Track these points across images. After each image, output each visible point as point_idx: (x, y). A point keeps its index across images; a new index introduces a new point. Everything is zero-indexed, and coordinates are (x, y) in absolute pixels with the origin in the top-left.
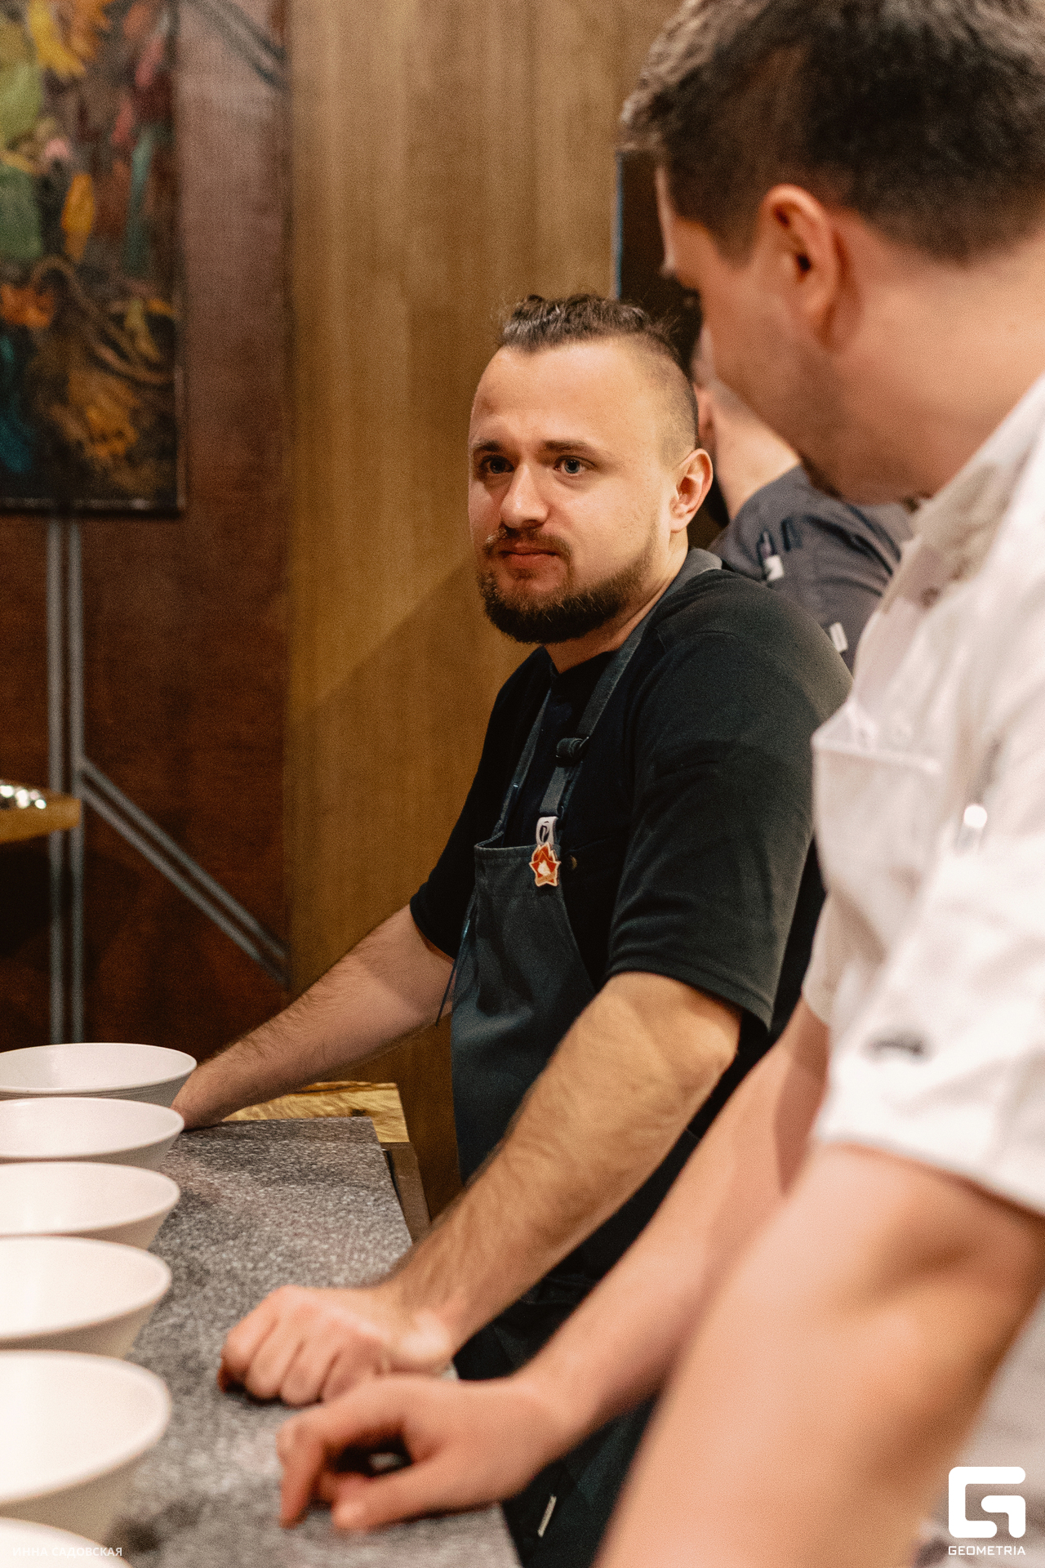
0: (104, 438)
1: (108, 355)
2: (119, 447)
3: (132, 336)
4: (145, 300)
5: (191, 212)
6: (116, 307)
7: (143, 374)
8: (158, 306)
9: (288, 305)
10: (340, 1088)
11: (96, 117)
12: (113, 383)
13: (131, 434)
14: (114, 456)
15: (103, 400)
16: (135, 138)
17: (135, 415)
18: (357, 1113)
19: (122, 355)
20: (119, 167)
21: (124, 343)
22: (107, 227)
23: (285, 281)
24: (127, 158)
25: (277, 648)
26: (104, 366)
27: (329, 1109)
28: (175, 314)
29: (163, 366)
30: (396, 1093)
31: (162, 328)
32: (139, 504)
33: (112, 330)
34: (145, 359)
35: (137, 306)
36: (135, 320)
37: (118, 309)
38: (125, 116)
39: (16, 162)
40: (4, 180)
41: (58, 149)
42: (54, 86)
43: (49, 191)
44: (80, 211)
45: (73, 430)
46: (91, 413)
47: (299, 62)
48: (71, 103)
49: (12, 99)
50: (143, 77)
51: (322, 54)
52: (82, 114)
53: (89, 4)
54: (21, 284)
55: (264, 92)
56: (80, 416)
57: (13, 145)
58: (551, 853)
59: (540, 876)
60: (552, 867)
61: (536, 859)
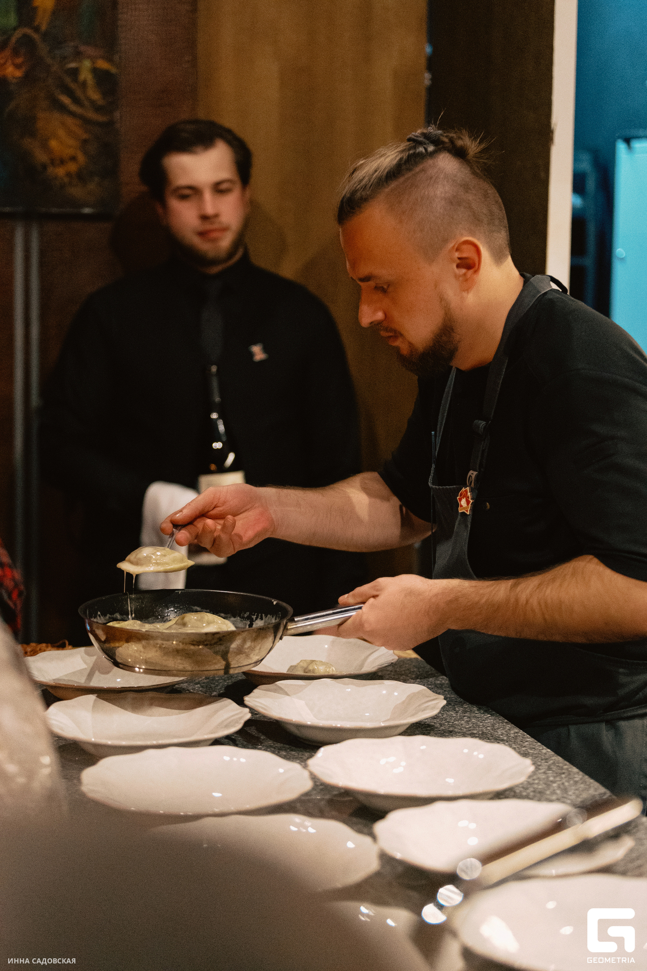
0: (62, 162)
1: (66, 100)
2: (72, 167)
3: (84, 84)
4: (93, 59)
7: (91, 115)
8: (102, 64)
12: (69, 121)
13: (81, 158)
14: (68, 174)
15: (62, 134)
19: (76, 101)
21: (79, 93)
22: (66, 5)
26: (63, 108)
28: (114, 70)
29: (106, 110)
31: (104, 79)
32: (87, 210)
33: (68, 80)
34: (92, 102)
35: (87, 64)
36: (86, 75)
37: (73, 65)
45: (40, 156)
46: (53, 144)
54: (3, 47)
56: (45, 146)
58: (469, 494)
59: (461, 506)
60: (468, 502)
61: (461, 495)
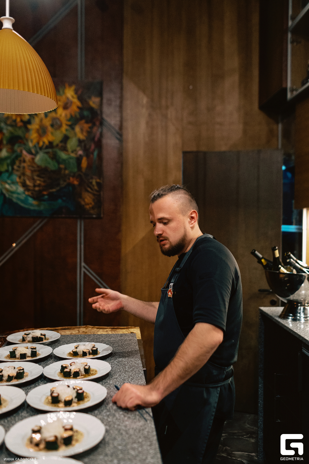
0: (88, 204)
1: (89, 189)
2: (91, 206)
3: (93, 186)
4: (96, 179)
5: (105, 164)
6: (91, 180)
7: (95, 193)
8: (98, 180)
9: (122, 180)
10: (129, 328)
11: (88, 147)
12: (90, 194)
13: (93, 203)
15: (88, 198)
16: (94, 150)
17: (94, 200)
18: (132, 333)
19: (92, 189)
20: (91, 156)
22: (89, 166)
23: (121, 176)
24: (93, 154)
25: (119, 242)
26: (88, 191)
27: (127, 332)
28: (101, 182)
29: (99, 191)
30: (139, 329)
31: (98, 184)
32: (94, 216)
33: (90, 185)
34: (96, 190)
35: (94, 180)
36: (94, 183)
38: (93, 147)
39: (73, 155)
40: (71, 158)
41: (80, 152)
42: (80, 141)
43: (79, 160)
44: (84, 163)
45: (83, 203)
46: (86, 200)
47: (124, 137)
48: (83, 144)
49: (72, 144)
50: (96, 139)
51: (129, 135)
52: (85, 146)
53: (86, 126)
54: (73, 177)
55: (117, 142)
56: (84, 200)
57: (72, 152)
58: (171, 291)
59: (169, 295)
60: (171, 293)
61: (169, 291)
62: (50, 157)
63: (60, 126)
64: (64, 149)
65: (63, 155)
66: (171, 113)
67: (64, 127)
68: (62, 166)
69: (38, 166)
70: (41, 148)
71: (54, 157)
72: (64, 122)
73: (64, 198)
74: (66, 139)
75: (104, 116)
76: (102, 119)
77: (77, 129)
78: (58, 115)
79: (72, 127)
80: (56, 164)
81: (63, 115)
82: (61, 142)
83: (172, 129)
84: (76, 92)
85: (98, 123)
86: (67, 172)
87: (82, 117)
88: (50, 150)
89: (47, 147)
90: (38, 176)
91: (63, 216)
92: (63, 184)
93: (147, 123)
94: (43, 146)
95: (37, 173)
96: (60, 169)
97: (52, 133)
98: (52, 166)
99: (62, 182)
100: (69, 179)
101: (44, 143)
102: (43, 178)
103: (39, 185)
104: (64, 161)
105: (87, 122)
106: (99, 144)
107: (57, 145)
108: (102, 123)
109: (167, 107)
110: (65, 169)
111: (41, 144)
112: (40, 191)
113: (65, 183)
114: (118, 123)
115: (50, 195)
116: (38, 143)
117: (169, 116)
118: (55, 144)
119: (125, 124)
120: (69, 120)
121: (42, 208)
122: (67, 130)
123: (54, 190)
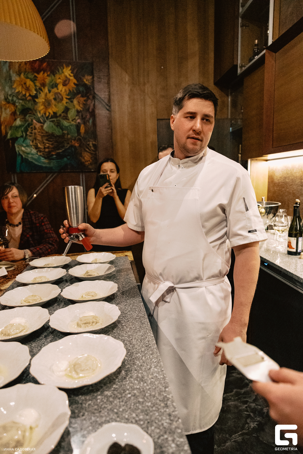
0: (87, 161)
1: (87, 150)
2: (89, 162)
3: (90, 147)
4: (92, 142)
5: (98, 129)
7: (92, 152)
8: (94, 143)
9: (112, 142)
11: (84, 116)
12: (88, 154)
13: (91, 160)
14: (89, 164)
15: (87, 156)
16: (89, 119)
17: (91, 158)
18: (126, 255)
19: (89, 150)
20: (88, 123)
21: (90, 148)
22: (86, 132)
23: (111, 138)
24: (89, 122)
26: (87, 151)
27: (122, 255)
28: (96, 144)
29: (95, 151)
30: (131, 252)
31: (94, 145)
32: (92, 170)
33: (88, 146)
34: (92, 150)
35: (91, 143)
36: (91, 145)
37: (88, 143)
38: (88, 117)
39: (73, 123)
40: (71, 125)
41: (79, 121)
42: (78, 112)
43: (78, 127)
44: (82, 129)
45: (83, 160)
46: (85, 158)
47: (112, 108)
48: (80, 114)
49: (72, 114)
50: (90, 110)
51: (115, 106)
52: (82, 116)
53: (82, 99)
54: (75, 140)
55: (108, 112)
56: (84, 158)
57: (72, 121)
62: (55, 124)
63: (62, 100)
64: (66, 118)
65: (65, 123)
66: (148, 88)
67: (65, 101)
68: (65, 132)
69: (46, 132)
70: (47, 118)
71: (59, 125)
72: (65, 96)
73: (69, 157)
74: (67, 110)
75: (96, 91)
76: (95, 93)
77: (75, 102)
78: (59, 91)
79: (71, 100)
80: (61, 131)
81: (63, 90)
82: (63, 112)
83: (149, 101)
84: (72, 71)
85: (91, 97)
86: (69, 136)
87: (78, 93)
88: (55, 119)
89: (52, 117)
90: (47, 140)
91: (69, 171)
92: (67, 146)
93: (129, 97)
94: (49, 115)
95: (46, 138)
96: (64, 135)
97: (55, 105)
98: (58, 132)
99: (66, 145)
100: (71, 142)
101: (49, 113)
102: (51, 141)
103: (48, 148)
104: (67, 127)
105: (82, 96)
106: (93, 114)
107: (60, 115)
108: (94, 98)
109: (144, 84)
110: (68, 134)
111: (47, 114)
112: (49, 152)
113: (69, 146)
114: (107, 97)
115: (58, 154)
116: (45, 114)
117: (146, 91)
118: (58, 114)
119: (112, 97)
120: (68, 95)
121: (52, 165)
122: (66, 103)
123: (61, 151)
